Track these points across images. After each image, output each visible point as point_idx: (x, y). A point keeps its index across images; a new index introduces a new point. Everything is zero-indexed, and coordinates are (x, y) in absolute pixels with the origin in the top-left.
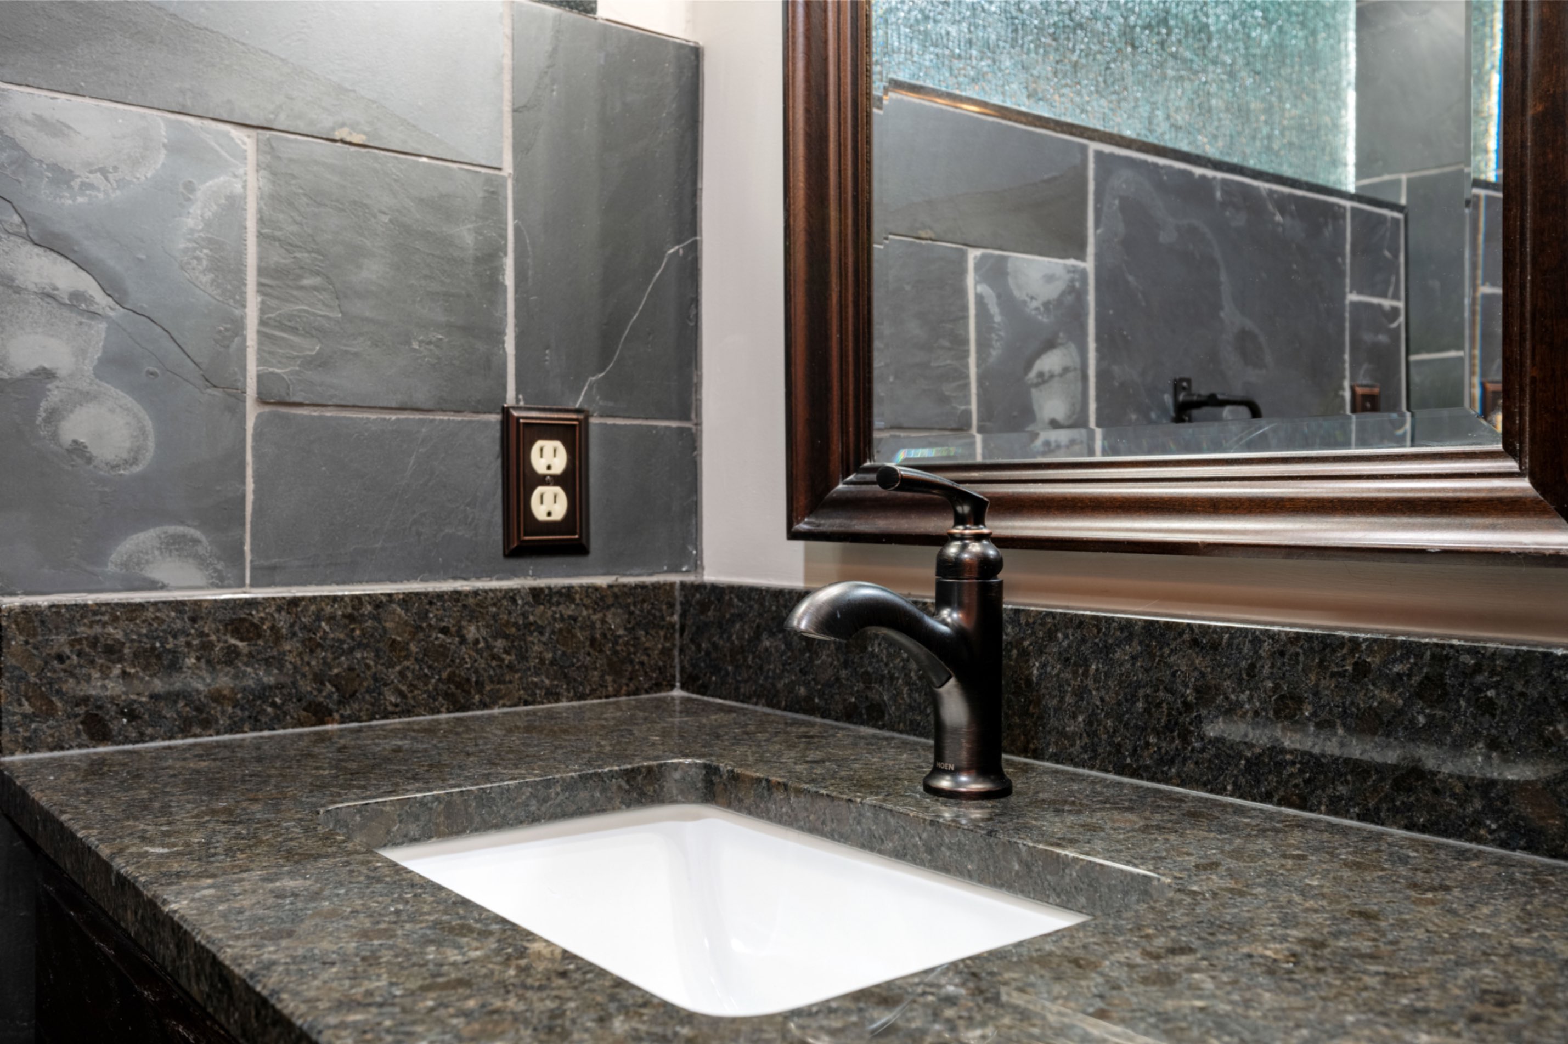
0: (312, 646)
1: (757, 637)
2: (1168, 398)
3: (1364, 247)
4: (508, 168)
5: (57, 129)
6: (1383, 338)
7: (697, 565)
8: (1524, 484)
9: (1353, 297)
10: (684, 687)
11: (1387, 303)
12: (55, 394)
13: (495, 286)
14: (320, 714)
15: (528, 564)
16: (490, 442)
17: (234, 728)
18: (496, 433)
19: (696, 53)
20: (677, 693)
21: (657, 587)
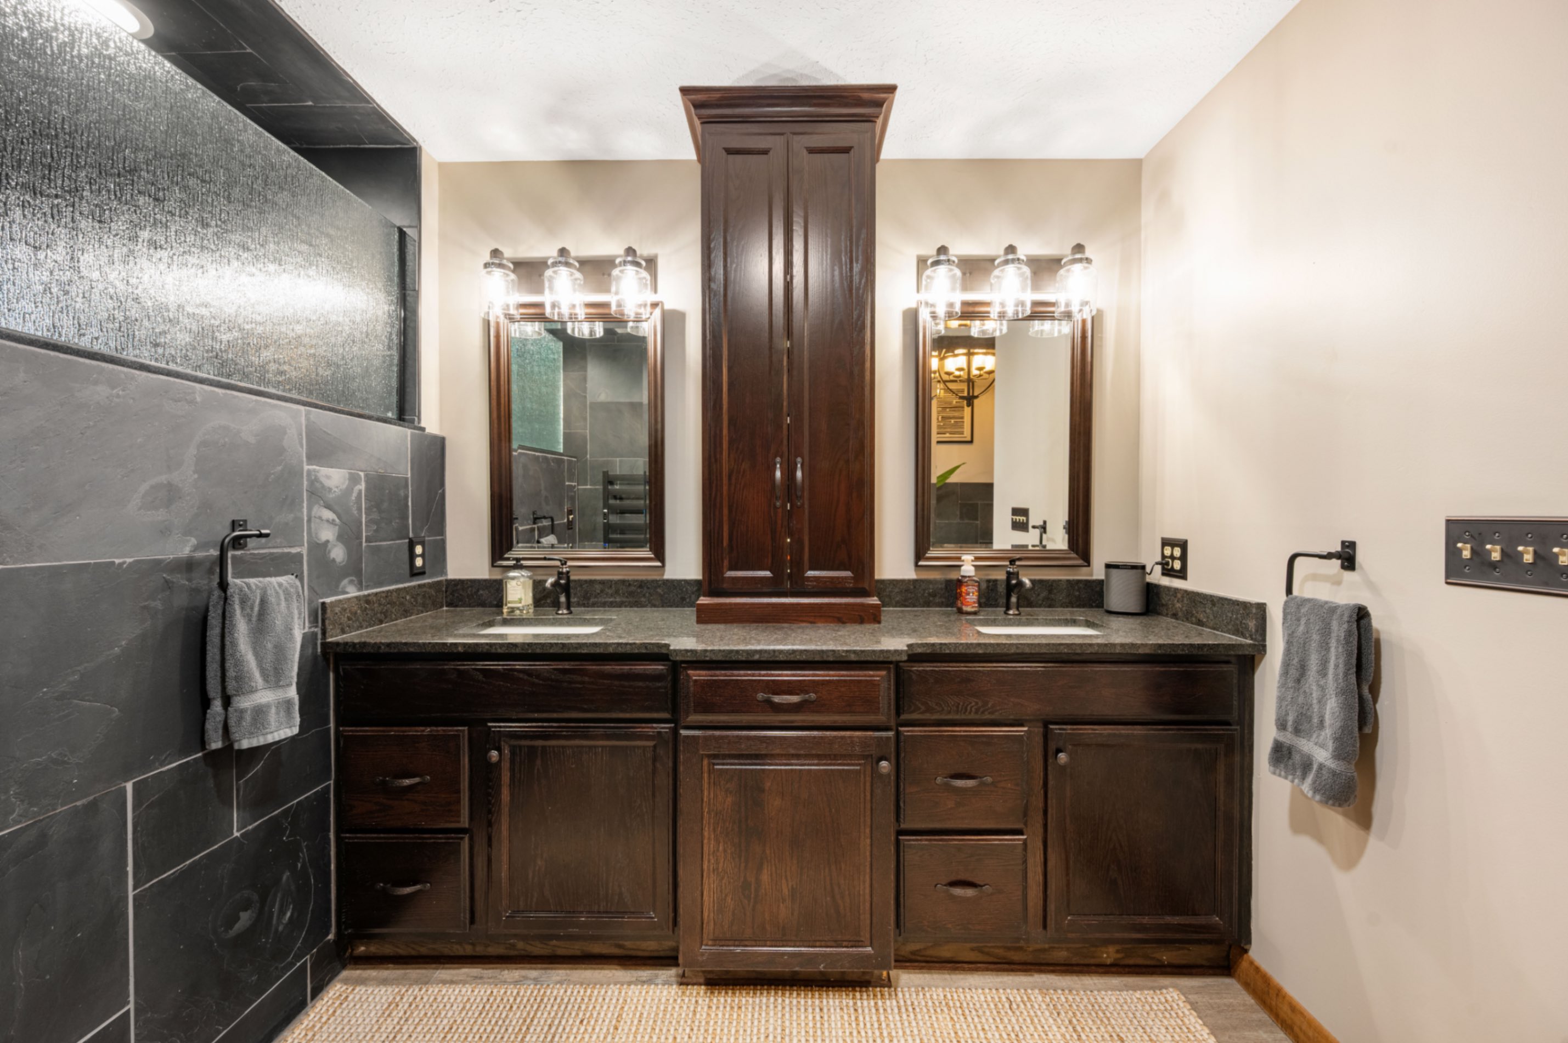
0: (380, 604)
1: (478, 591)
2: (532, 517)
3: (570, 470)
4: (409, 475)
5: (328, 477)
6: (573, 494)
7: (446, 574)
8: (653, 556)
9: (567, 483)
10: (447, 606)
11: (573, 484)
12: (330, 546)
13: (407, 506)
14: (381, 622)
15: (414, 578)
16: (406, 547)
17: (366, 628)
18: (407, 545)
19: (442, 441)
20: (445, 608)
21: (438, 582)
